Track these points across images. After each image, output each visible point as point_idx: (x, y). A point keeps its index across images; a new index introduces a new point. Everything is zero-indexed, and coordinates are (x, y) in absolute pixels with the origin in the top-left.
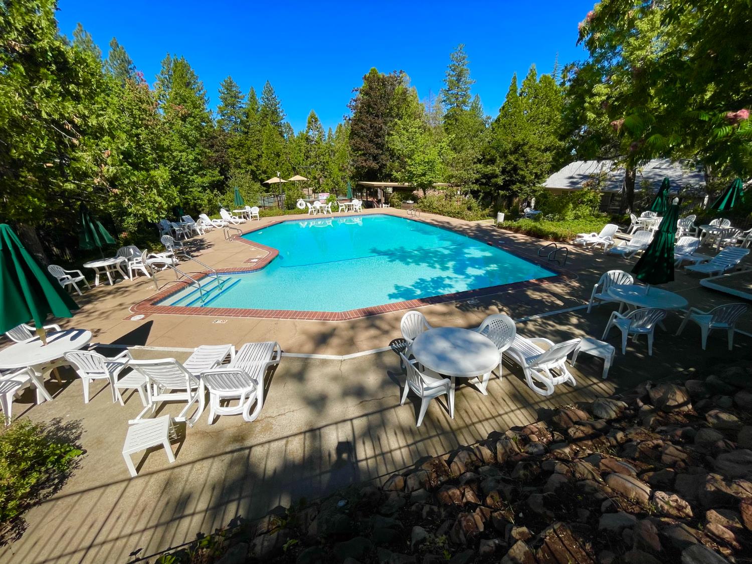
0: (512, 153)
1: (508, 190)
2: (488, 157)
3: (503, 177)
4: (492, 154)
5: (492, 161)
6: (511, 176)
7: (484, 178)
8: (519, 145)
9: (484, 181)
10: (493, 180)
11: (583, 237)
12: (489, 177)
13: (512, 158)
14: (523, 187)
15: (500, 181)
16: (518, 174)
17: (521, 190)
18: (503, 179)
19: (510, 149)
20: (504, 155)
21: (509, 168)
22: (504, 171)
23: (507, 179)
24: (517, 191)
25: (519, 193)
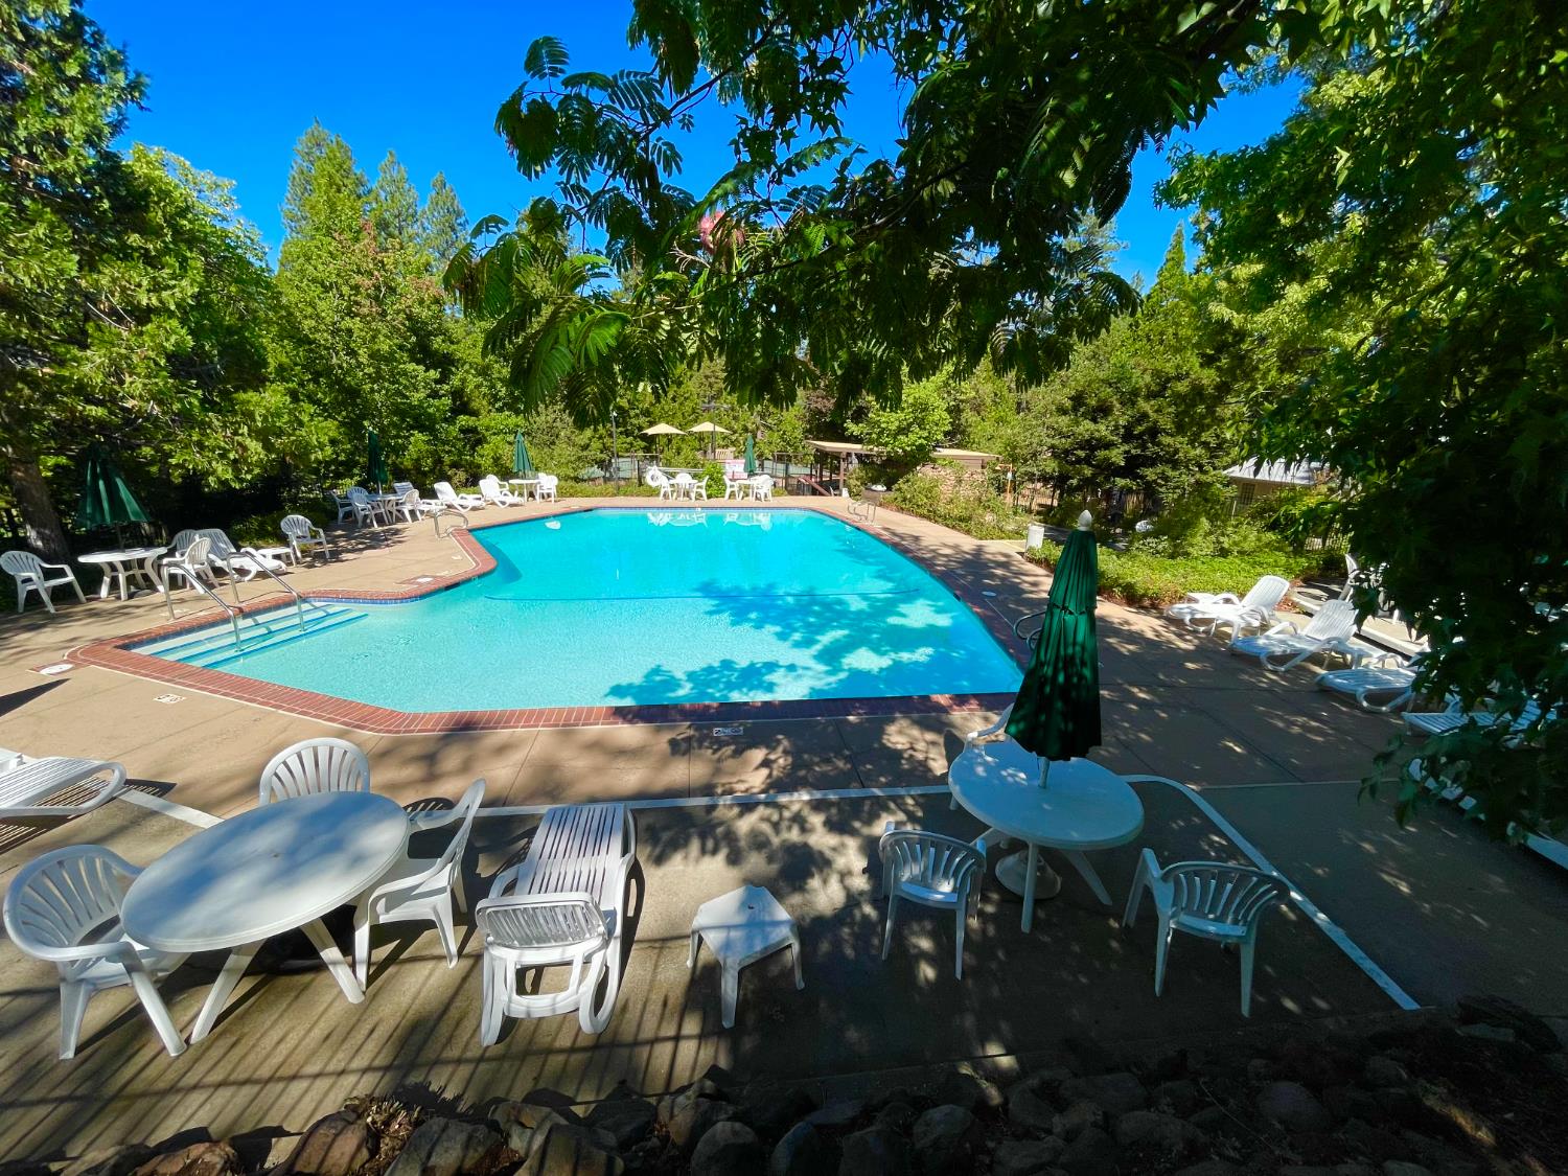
0: (1151, 395)
1: (1135, 476)
2: (1094, 403)
3: (1126, 448)
4: (1102, 395)
5: (1102, 411)
6: (1144, 447)
7: (1082, 449)
8: (1168, 380)
9: (1082, 454)
10: (1101, 454)
11: (1196, 601)
12: (1092, 445)
13: (1145, 406)
14: (1170, 473)
15: (1117, 456)
16: (1159, 444)
17: (1166, 479)
18: (1126, 452)
19: (1147, 386)
20: (1130, 399)
21: (1139, 429)
22: (1128, 437)
23: (1133, 451)
24: (1155, 481)
25: (1161, 486)
